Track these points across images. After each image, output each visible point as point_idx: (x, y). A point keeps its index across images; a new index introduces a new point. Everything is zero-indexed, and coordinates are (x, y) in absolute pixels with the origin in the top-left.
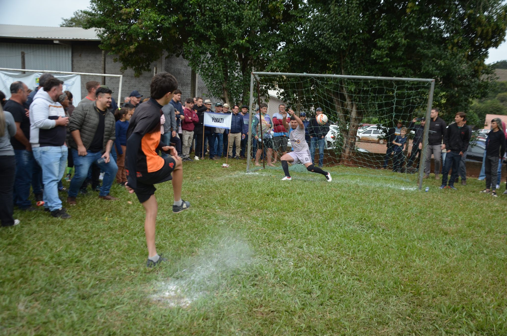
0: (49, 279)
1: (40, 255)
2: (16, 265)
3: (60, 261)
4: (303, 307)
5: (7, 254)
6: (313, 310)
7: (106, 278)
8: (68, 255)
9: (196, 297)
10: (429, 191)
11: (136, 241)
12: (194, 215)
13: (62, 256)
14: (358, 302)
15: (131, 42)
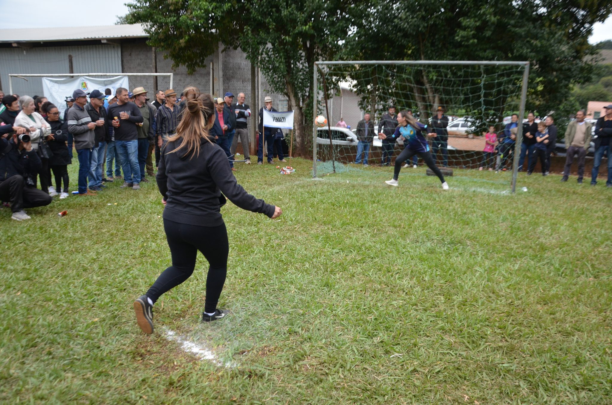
15: (181, 36)
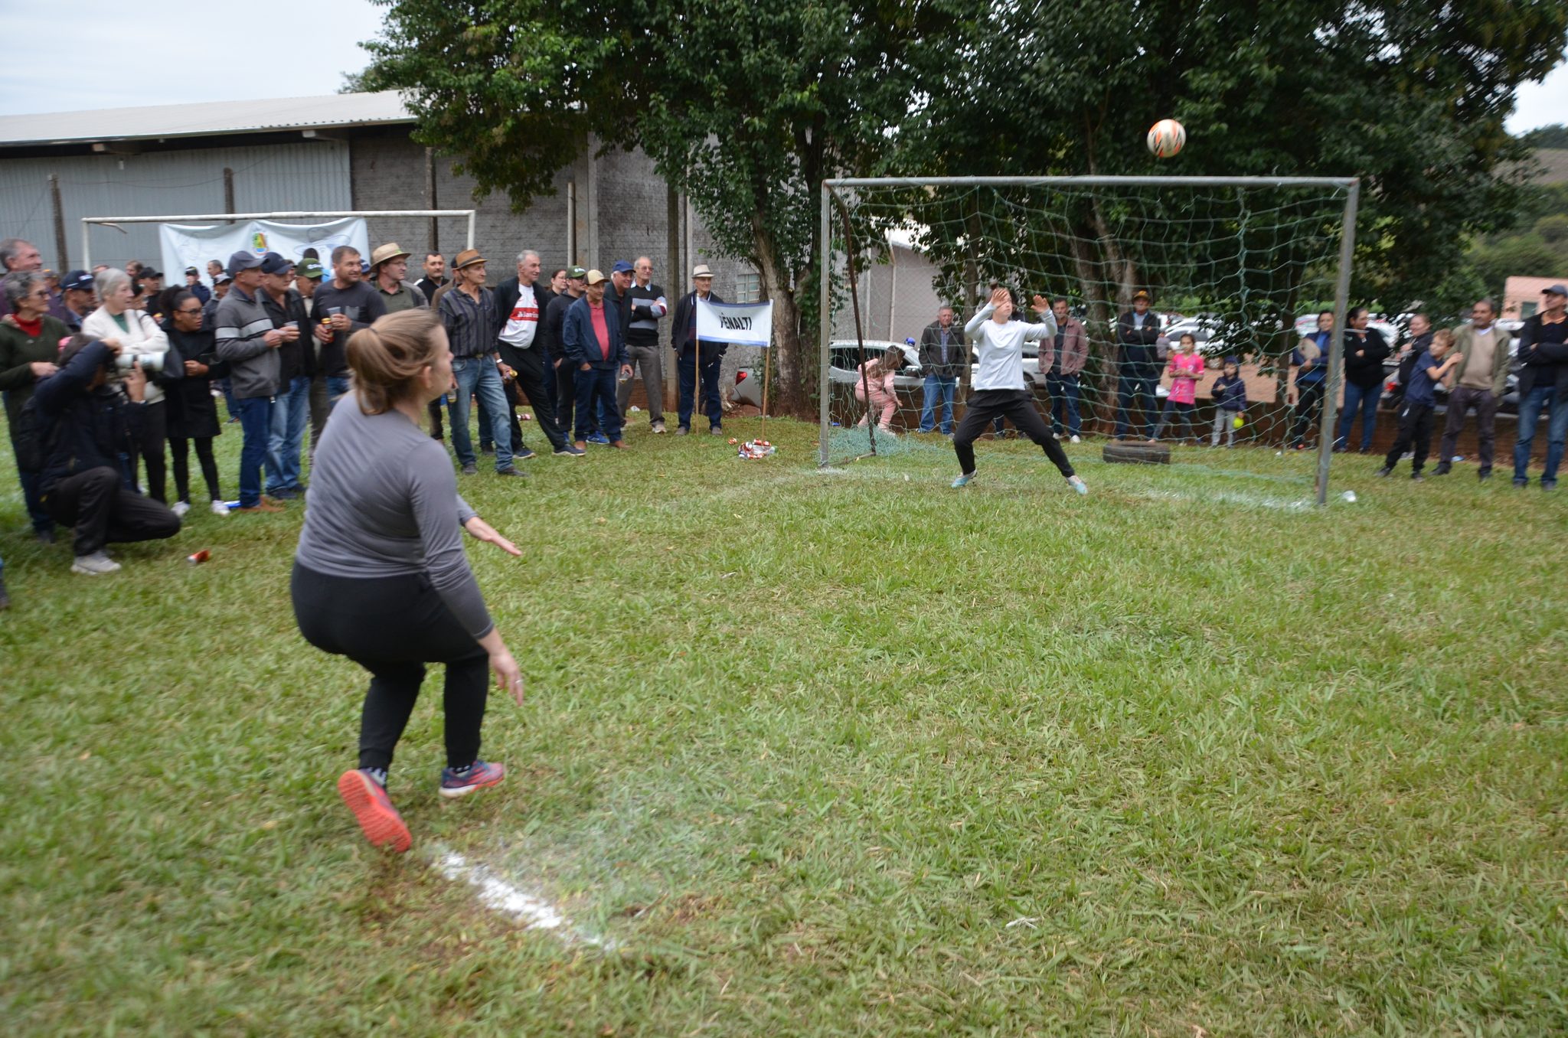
15: (494, 119)
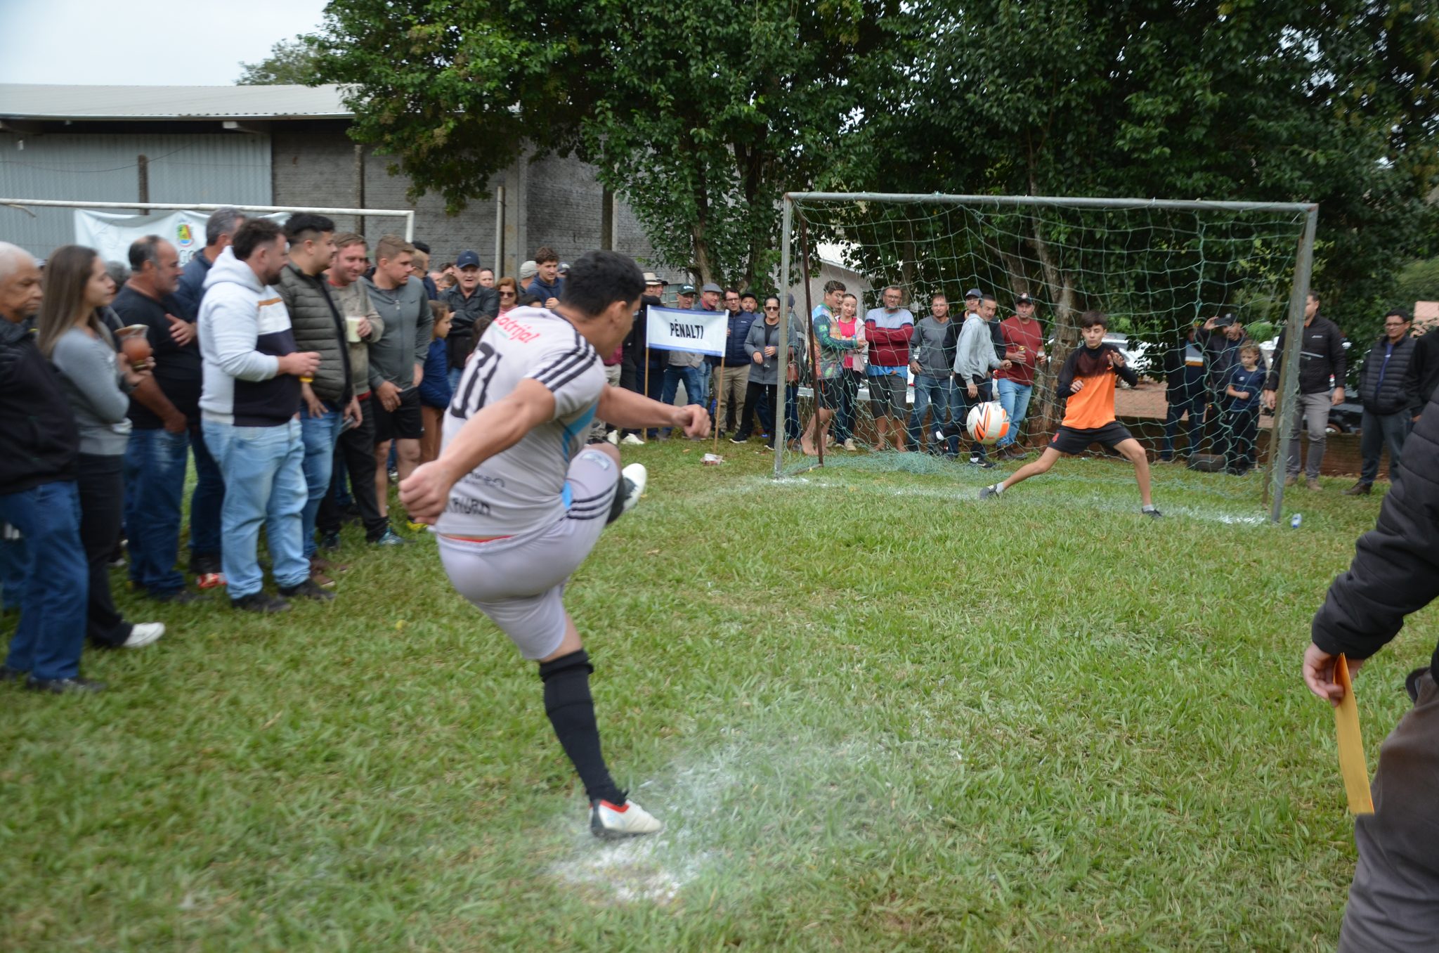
0: (254, 817)
1: (221, 738)
2: (156, 769)
3: (278, 758)
4: (1017, 896)
5: (129, 735)
6: (1053, 907)
7: (417, 811)
8: (299, 737)
9: (693, 870)
10: (1301, 526)
11: (493, 691)
12: (649, 609)
13: (283, 740)
14: (1181, 880)
15: (434, 120)
